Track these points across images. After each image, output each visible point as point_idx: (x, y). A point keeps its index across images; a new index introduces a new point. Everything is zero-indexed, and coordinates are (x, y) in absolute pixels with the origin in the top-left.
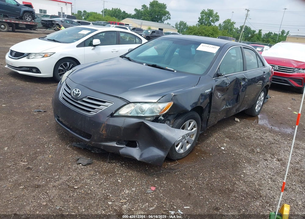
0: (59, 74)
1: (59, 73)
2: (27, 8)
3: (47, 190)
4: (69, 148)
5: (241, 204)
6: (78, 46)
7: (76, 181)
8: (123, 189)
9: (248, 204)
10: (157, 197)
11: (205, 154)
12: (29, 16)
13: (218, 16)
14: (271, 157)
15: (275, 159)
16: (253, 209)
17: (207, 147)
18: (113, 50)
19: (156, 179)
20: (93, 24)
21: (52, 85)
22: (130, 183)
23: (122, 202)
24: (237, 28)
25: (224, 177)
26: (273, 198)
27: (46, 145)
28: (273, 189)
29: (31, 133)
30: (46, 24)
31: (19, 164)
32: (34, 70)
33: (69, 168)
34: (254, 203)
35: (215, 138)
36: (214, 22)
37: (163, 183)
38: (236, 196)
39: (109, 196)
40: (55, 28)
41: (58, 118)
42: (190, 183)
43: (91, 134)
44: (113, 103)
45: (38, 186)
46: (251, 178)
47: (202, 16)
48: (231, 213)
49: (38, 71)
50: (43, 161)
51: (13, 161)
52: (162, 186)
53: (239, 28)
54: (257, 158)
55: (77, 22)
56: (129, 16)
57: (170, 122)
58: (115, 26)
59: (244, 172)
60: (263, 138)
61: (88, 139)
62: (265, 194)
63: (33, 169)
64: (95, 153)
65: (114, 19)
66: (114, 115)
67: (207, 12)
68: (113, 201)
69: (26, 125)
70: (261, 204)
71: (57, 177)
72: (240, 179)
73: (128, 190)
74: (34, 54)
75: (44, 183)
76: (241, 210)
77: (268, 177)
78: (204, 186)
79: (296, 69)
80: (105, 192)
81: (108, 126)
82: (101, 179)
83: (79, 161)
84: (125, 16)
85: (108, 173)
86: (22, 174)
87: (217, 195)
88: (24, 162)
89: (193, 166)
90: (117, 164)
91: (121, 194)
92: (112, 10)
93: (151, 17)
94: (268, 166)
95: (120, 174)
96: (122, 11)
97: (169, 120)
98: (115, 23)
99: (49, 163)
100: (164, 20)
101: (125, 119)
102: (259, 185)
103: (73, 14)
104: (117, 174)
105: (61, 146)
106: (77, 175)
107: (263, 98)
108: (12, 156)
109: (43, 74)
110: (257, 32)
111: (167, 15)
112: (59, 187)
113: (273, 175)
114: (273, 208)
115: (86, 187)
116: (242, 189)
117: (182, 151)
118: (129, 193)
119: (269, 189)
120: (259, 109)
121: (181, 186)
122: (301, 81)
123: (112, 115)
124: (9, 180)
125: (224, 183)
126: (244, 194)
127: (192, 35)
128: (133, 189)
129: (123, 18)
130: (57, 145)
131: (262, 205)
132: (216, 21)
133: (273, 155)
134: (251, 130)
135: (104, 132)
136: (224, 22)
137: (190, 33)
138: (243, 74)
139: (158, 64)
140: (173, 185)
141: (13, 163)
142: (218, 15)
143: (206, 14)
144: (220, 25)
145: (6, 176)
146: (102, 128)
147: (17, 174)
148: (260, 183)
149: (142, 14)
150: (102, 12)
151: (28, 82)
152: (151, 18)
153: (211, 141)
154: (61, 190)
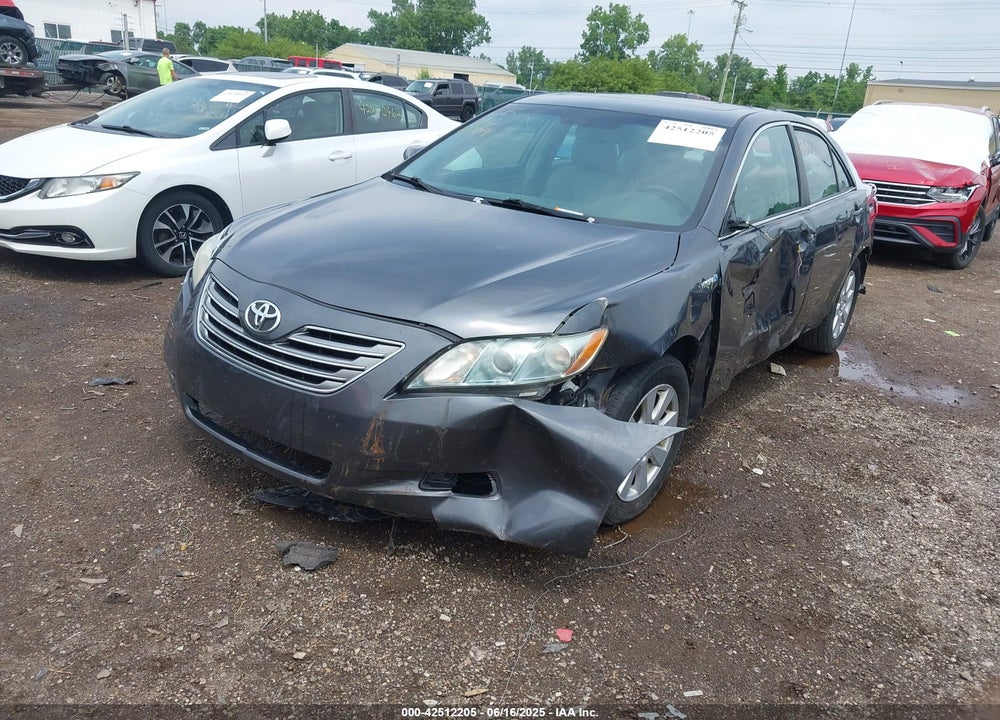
0: (156, 246)
1: (158, 241)
2: (5, 21)
3: (199, 675)
4: (243, 512)
5: (867, 663)
6: (217, 146)
7: (295, 632)
8: (463, 645)
9: (889, 662)
10: (584, 667)
11: (705, 495)
12: (13, 47)
13: (645, 27)
14: (921, 491)
15: (934, 497)
16: (908, 678)
17: (706, 472)
18: (333, 153)
19: (566, 601)
20: (236, 66)
21: (136, 284)
22: (481, 623)
23: (472, 696)
24: (708, 63)
25: (786, 573)
26: (961, 633)
27: (159, 506)
28: (953, 602)
29: (98, 466)
30: (76, 72)
31: (76, 584)
32: (68, 237)
33: (258, 585)
34: (908, 657)
35: (726, 439)
36: (632, 47)
37: (593, 613)
38: (843, 637)
39: (422, 675)
40: (109, 84)
41: (195, 408)
42: (683, 602)
43: (329, 458)
44: (403, 346)
45: (165, 664)
46: (875, 568)
47: (593, 29)
48: (844, 700)
49: (83, 240)
50: (161, 565)
51: (54, 575)
52: (593, 622)
53: (715, 64)
54: (876, 497)
55: (182, 61)
56: (352, 37)
57: (596, 399)
58: (312, 71)
59: (848, 548)
60: (876, 428)
61: (317, 476)
62: (933, 623)
63: (131, 601)
64: (342, 525)
65: (303, 49)
66: (409, 387)
67: (608, 12)
68: (440, 693)
69: (72, 437)
70: (930, 658)
71: (225, 622)
72: (840, 576)
73: (483, 648)
74: (64, 182)
75: (181, 648)
76: (870, 685)
77: (927, 561)
78: (730, 609)
79: (935, 190)
80: (406, 664)
81: (391, 427)
82: (380, 617)
83: (292, 557)
84: (338, 36)
85: (398, 592)
86: (95, 622)
87: (783, 639)
88: (94, 575)
89: (677, 541)
90: (421, 556)
91: (460, 667)
92: (293, 18)
93: (427, 36)
94: (917, 523)
95: (440, 591)
96: (328, 21)
97: (592, 392)
98: (310, 60)
99: (186, 573)
100: (469, 47)
101: (449, 400)
102: (906, 591)
103: (160, 34)
104: (432, 593)
105: (212, 505)
106: (293, 610)
107: (852, 292)
108: (47, 556)
109: (99, 248)
110: (772, 74)
111: (479, 28)
112: (240, 658)
113: (942, 554)
114: (971, 668)
115: (336, 650)
116: (856, 611)
117: (633, 493)
118: (489, 658)
119: (941, 604)
120: (841, 328)
121: (654, 618)
122: (951, 228)
123: (400, 390)
124: (53, 649)
125: (795, 595)
126: (869, 627)
127: (568, 91)
128: (498, 644)
129: (334, 45)
130: (198, 501)
131: (935, 661)
132: (639, 43)
133: (924, 482)
134: (830, 402)
135: (376, 450)
136: (667, 45)
137: (559, 87)
138: (802, 218)
139: (526, 199)
140: (629, 615)
141: (53, 582)
142: (645, 23)
143: (606, 20)
144: (652, 54)
145: (40, 635)
146: (369, 435)
147: (78, 625)
148: (907, 583)
149: (395, 27)
150: (260, 24)
151: (49, 278)
152: (426, 40)
153: (715, 451)
154: (247, 670)
